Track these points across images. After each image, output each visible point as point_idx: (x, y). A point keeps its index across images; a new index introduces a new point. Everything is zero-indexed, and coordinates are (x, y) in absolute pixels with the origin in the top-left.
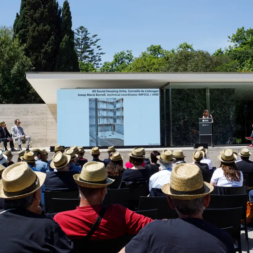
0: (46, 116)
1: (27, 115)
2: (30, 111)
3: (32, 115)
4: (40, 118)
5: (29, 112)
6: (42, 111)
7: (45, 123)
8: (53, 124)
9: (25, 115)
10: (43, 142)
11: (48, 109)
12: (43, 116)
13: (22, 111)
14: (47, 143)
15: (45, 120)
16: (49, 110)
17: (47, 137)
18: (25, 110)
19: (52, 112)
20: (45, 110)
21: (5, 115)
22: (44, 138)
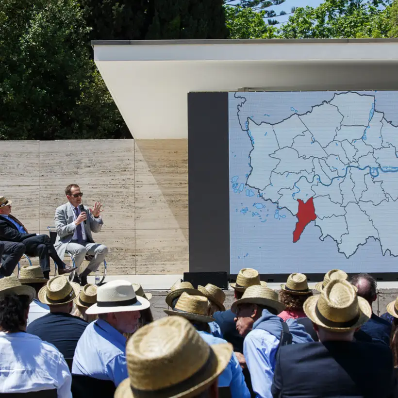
0: (132, 177)
1: (76, 173)
2: (85, 161)
3: (91, 173)
4: (117, 182)
5: (83, 165)
6: (122, 160)
7: (131, 199)
8: (156, 202)
9: (70, 174)
10: (124, 258)
11: (140, 156)
12: (124, 177)
13: (60, 162)
14: (136, 261)
15: (132, 189)
16: (141, 158)
17: (138, 242)
18: (69, 158)
19: (154, 166)
20: (133, 158)
21: (10, 173)
22: (129, 247)
